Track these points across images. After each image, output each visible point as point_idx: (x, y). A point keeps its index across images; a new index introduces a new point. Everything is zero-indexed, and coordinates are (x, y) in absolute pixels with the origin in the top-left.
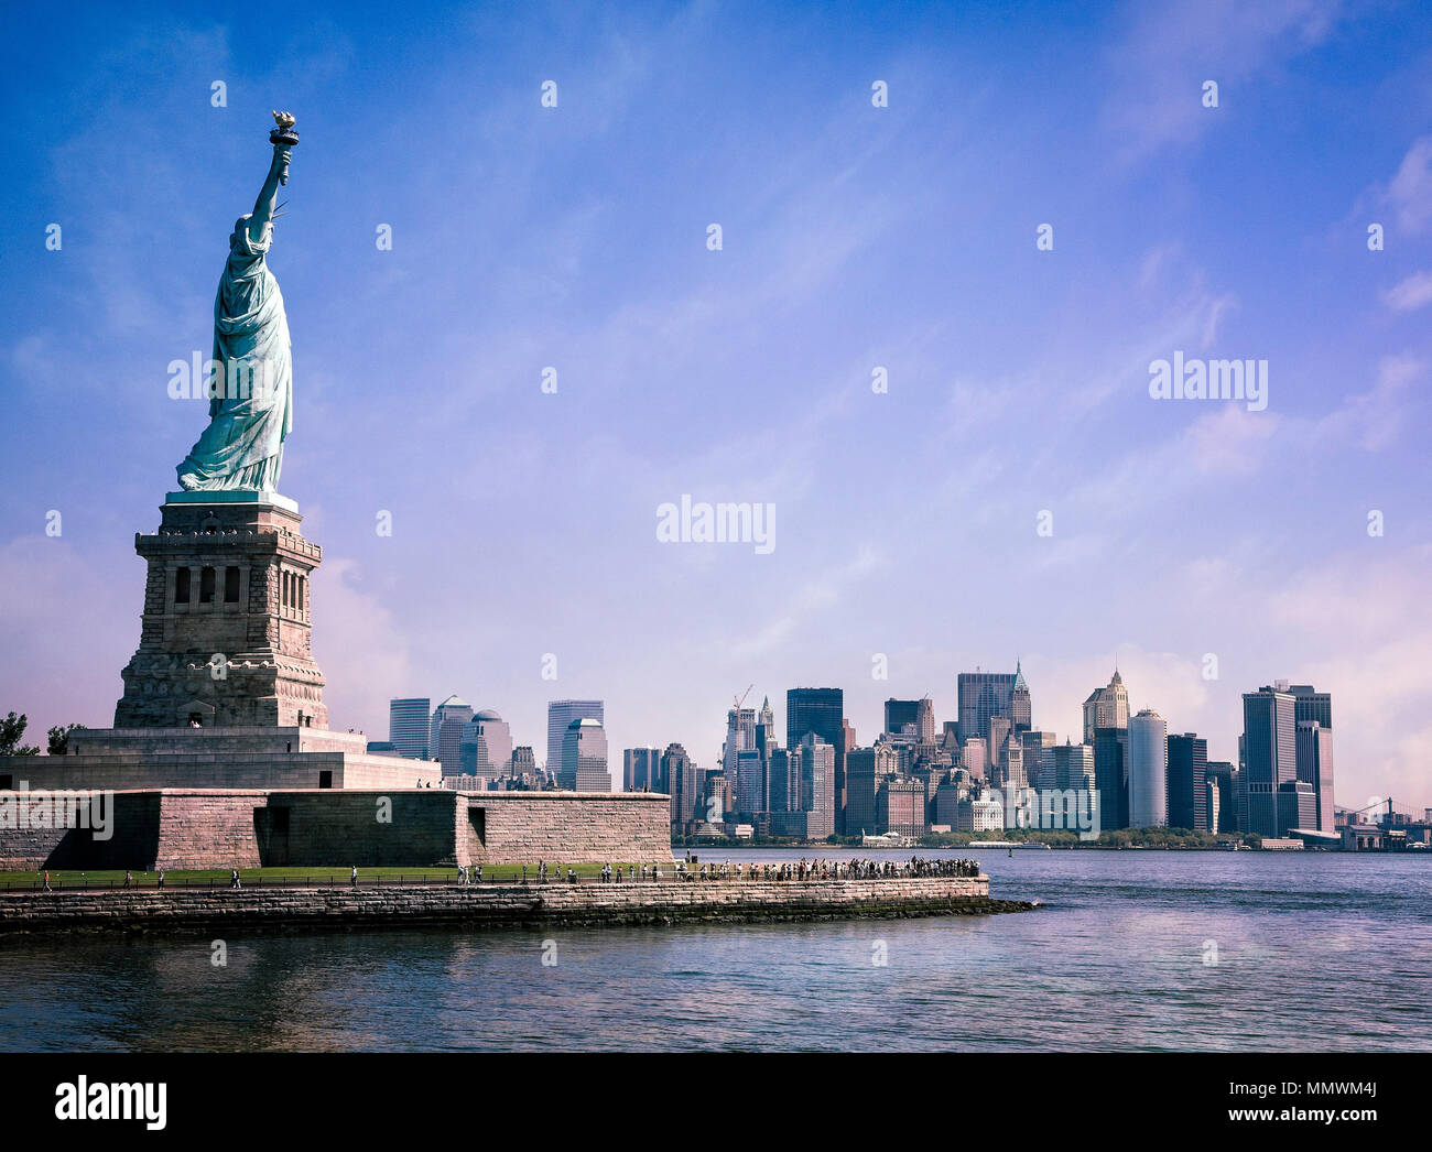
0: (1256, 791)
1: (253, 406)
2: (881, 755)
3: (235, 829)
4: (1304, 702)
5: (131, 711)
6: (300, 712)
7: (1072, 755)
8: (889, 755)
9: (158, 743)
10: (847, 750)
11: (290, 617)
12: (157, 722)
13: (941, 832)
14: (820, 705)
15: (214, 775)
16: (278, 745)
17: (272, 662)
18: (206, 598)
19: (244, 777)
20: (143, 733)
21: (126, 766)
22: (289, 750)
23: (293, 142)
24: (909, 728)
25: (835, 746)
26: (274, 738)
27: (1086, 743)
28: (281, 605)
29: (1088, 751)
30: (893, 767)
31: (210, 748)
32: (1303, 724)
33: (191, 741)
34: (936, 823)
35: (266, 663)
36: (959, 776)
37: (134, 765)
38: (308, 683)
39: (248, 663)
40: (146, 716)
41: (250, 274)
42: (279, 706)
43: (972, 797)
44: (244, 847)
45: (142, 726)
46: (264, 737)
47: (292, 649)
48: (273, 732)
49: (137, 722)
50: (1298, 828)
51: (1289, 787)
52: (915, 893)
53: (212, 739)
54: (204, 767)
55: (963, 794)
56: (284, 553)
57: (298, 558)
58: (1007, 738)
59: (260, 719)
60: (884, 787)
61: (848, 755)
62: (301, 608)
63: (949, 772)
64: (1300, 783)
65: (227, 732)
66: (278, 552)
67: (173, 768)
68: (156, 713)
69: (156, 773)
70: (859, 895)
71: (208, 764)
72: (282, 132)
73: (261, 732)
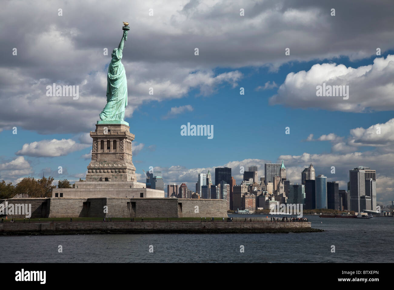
0: (353, 198)
1: (118, 99)
2: (243, 187)
3: (123, 207)
4: (368, 172)
5: (90, 177)
6: (131, 177)
7: (298, 188)
8: (245, 187)
9: (98, 185)
10: (233, 186)
11: (128, 153)
12: (96, 180)
13: (260, 209)
14: (225, 173)
15: (114, 194)
16: (128, 186)
17: (125, 165)
18: (109, 148)
19: (121, 194)
20: (94, 183)
21: (91, 191)
22: (131, 188)
23: (128, 30)
24: (251, 180)
25: (230, 185)
26: (127, 184)
27: (303, 184)
28: (127, 150)
29: (303, 186)
30: (246, 191)
31: (111, 187)
32: (367, 179)
33: (106, 185)
34: (259, 207)
35: (124, 165)
36: (265, 194)
37: (93, 191)
38: (132, 170)
39: (119, 165)
40: (94, 178)
41: (117, 64)
42: (127, 176)
43: (269, 200)
44: (125, 212)
45: (93, 181)
46: (124, 184)
47: (129, 161)
48: (127, 183)
49: (91, 180)
50: (366, 209)
51: (363, 197)
52: (294, 226)
53: (111, 184)
54: (111, 192)
55: (267, 198)
56: (127, 137)
57: (130, 138)
58: (280, 183)
59: (123, 179)
60: (244, 196)
61: (233, 187)
62: (130, 151)
63: (263, 192)
64: (366, 196)
65: (115, 183)
66: (126, 136)
67: (103, 192)
68: (96, 178)
69: (99, 193)
70: (281, 226)
71: (112, 191)
72: (125, 27)
73: (124, 183)
